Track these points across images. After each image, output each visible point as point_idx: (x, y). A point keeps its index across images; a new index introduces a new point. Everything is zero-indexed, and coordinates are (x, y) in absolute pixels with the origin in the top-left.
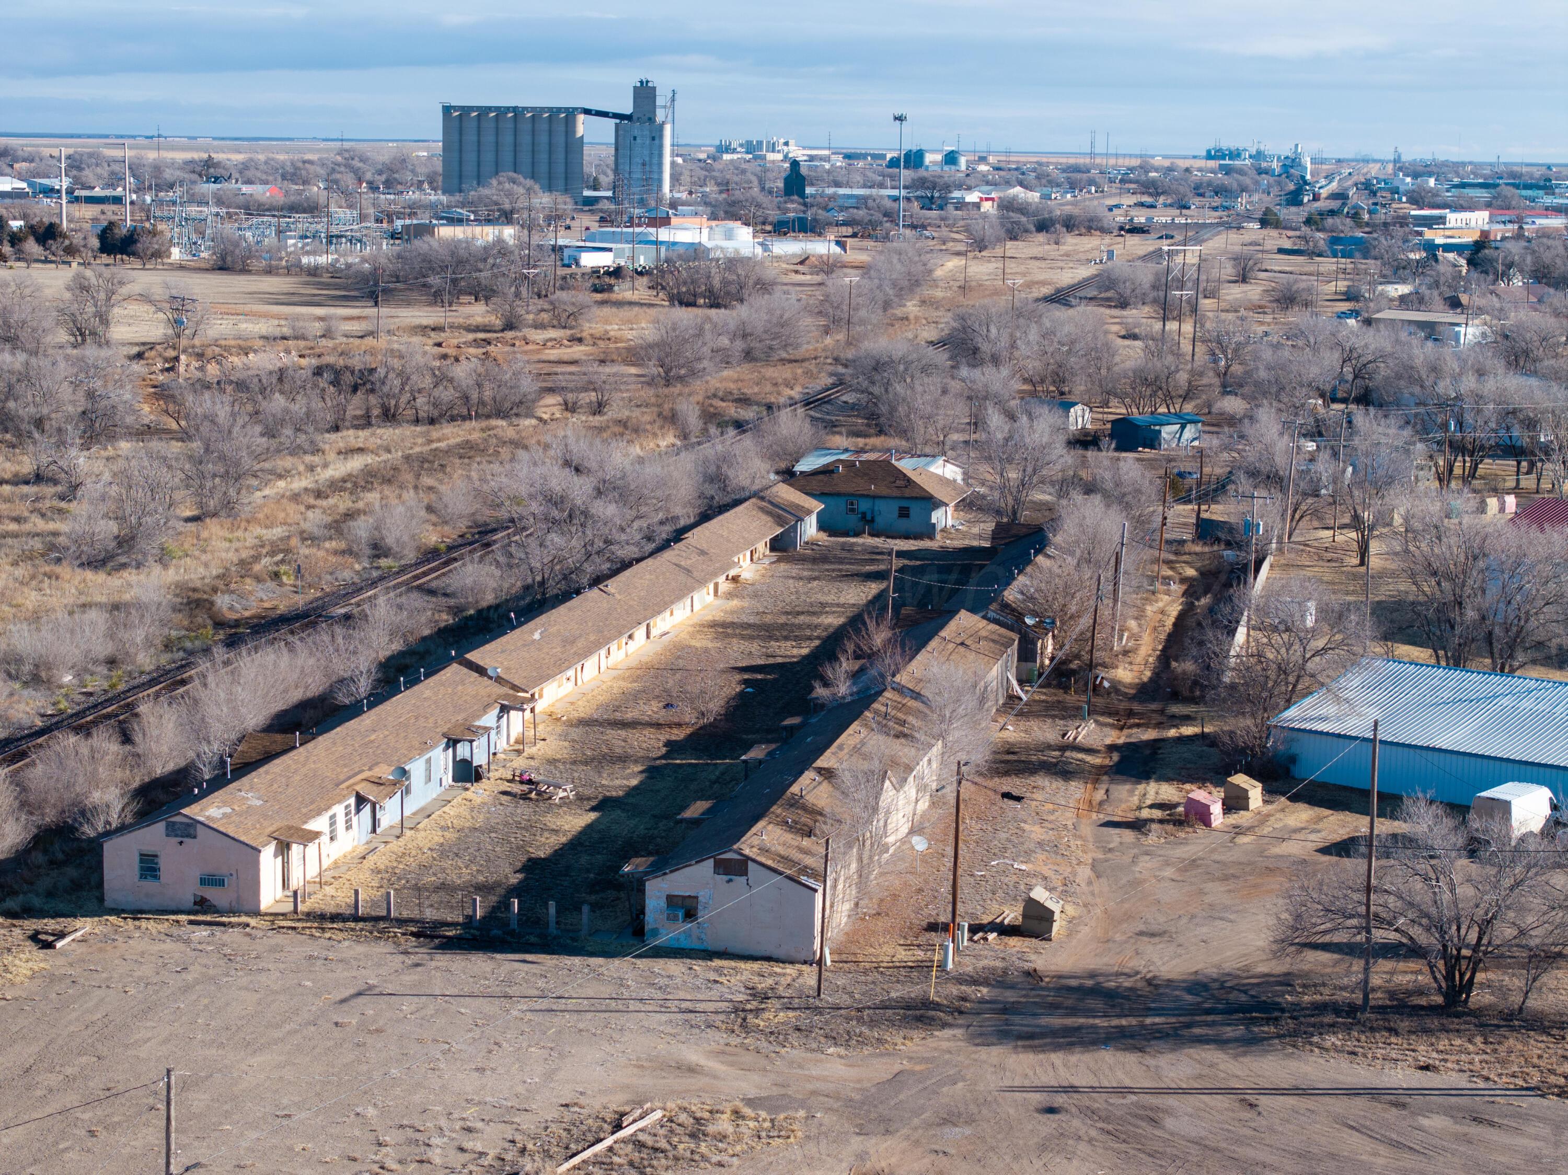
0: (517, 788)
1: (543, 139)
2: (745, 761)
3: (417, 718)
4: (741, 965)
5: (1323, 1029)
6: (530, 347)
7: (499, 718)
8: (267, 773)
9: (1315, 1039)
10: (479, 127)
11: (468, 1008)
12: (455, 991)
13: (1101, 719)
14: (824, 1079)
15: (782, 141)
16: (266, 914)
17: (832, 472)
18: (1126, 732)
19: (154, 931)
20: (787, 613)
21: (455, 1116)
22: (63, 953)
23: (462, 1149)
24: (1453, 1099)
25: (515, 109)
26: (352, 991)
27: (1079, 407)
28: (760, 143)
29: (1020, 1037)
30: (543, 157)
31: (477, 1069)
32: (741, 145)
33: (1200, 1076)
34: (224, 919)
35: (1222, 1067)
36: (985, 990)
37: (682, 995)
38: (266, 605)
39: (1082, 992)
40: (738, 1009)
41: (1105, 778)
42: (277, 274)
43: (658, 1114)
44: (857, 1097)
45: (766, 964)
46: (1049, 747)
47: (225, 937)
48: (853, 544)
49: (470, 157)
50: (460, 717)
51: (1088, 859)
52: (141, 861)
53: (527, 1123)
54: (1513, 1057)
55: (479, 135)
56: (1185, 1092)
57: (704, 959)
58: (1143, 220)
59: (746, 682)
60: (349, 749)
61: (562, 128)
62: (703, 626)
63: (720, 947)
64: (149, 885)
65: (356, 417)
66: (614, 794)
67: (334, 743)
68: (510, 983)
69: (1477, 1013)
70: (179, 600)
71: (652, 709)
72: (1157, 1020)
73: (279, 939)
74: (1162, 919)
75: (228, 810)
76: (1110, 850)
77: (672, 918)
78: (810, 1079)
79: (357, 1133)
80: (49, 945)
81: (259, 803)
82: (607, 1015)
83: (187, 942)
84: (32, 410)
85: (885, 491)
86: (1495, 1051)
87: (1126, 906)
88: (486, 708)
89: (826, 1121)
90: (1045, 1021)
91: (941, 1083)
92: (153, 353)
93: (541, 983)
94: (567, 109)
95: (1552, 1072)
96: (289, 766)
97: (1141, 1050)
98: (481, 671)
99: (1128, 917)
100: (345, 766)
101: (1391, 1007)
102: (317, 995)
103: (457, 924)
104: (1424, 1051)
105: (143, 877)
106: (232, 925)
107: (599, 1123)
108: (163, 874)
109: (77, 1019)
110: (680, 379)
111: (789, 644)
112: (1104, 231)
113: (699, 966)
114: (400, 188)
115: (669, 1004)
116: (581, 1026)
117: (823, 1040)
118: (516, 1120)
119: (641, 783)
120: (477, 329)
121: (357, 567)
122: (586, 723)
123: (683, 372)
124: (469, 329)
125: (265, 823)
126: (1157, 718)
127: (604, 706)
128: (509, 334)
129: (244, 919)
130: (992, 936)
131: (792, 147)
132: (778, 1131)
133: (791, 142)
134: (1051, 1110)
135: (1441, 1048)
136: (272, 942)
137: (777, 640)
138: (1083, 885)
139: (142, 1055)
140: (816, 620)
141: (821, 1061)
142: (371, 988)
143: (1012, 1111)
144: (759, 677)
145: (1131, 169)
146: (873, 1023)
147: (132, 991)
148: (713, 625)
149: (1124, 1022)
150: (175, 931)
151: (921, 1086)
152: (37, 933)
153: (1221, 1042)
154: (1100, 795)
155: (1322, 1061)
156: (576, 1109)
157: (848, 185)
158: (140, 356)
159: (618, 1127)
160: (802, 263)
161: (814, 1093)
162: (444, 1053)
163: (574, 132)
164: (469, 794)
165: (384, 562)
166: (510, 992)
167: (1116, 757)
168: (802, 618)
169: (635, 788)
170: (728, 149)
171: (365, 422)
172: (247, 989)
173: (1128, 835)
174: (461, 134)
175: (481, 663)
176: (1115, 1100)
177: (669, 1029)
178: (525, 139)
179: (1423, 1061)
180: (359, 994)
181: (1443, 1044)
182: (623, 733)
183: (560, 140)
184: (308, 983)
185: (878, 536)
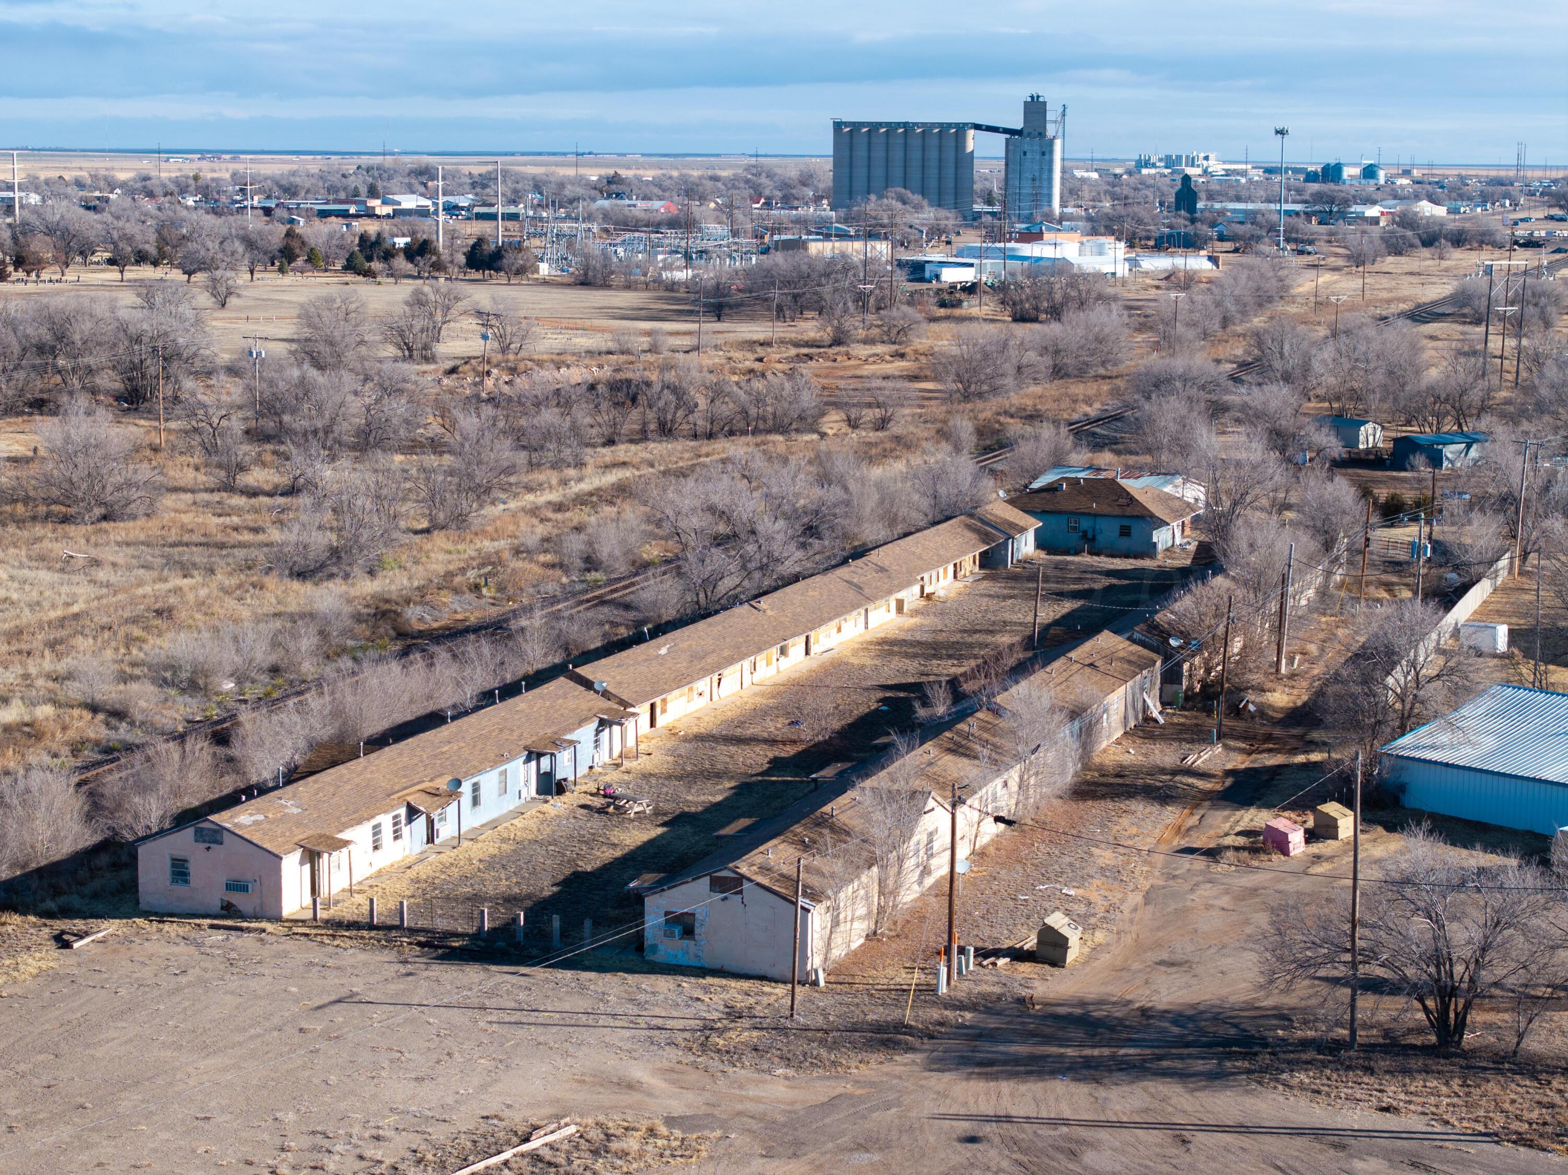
0: (598, 802)
1: (933, 154)
2: (815, 780)
3: (501, 730)
4: (733, 983)
5: (1294, 1065)
6: (852, 362)
7: (598, 732)
8: (315, 782)
9: (1284, 1076)
10: (869, 143)
11: (435, 1019)
12: (434, 1001)
13: (1232, 743)
14: (758, 1100)
15: (1202, 155)
16: (287, 921)
17: (1056, 489)
18: (1254, 756)
19: (173, 935)
20: (965, 631)
21: (372, 1124)
22: (78, 953)
23: (361, 1158)
24: (1399, 1142)
25: (905, 125)
26: (333, 998)
27: (1369, 427)
28: (1179, 158)
29: (980, 1064)
30: (933, 172)
31: (417, 1079)
32: (1160, 160)
33: (1146, 1110)
34: (245, 924)
35: (1174, 1101)
36: (968, 1015)
37: (657, 1011)
38: (459, 617)
39: (1069, 1019)
40: (708, 1027)
41: (1207, 803)
42: (636, 289)
43: (572, 1129)
44: (781, 1119)
45: (757, 983)
46: (1163, 771)
47: (239, 942)
48: (1068, 563)
49: (860, 172)
50: (549, 731)
51: (1146, 885)
52: (173, 866)
53: (439, 1133)
54: (1483, 1102)
55: (869, 151)
56: (1121, 1125)
57: (697, 976)
58: (1543, 234)
59: (884, 701)
60: (416, 760)
61: (951, 143)
62: (871, 643)
63: (716, 965)
64: (181, 889)
65: (632, 432)
66: (693, 809)
67: (401, 754)
68: (490, 994)
69: (1465, 1054)
70: (366, 611)
71: (775, 726)
72: (1131, 1051)
73: (289, 945)
74: (1189, 948)
75: (260, 817)
76: (1175, 877)
77: (669, 935)
78: (742, 1099)
79: (266, 1137)
80: (67, 945)
81: (296, 811)
82: (571, 1029)
83: (198, 945)
84: (305, 423)
85: (1106, 509)
86: (1468, 1094)
87: (1160, 934)
88: (581, 722)
89: (738, 1143)
90: (1015, 1049)
91: (872, 1110)
92: (467, 367)
93: (522, 996)
94: (957, 125)
95: (1518, 1118)
96: (342, 776)
97: (1097, 1081)
98: (588, 684)
99: (1158, 945)
100: (405, 776)
101: (1380, 1045)
102: (297, 1001)
103: (467, 935)
104: (1393, 1092)
105: (174, 881)
106: (249, 930)
107: (511, 1136)
108: (192, 878)
109: (56, 1018)
110: (980, 395)
111: (950, 662)
112: (1498, 245)
113: (688, 984)
114: (796, 203)
115: (640, 1020)
116: (541, 1039)
117: (776, 1060)
118: (429, 1130)
119: (726, 799)
120: (807, 344)
121: (564, 580)
122: (700, 738)
123: (985, 388)
124: (797, 345)
125: (296, 831)
126: (1294, 743)
127: (729, 723)
128: (836, 349)
129: (264, 925)
130: (1002, 962)
131: (1211, 162)
132: (685, 1150)
133: (1212, 156)
134: (972, 1140)
135: (1412, 1089)
136: (281, 947)
137: (941, 658)
138: (1126, 912)
139: (99, 1055)
140: (990, 639)
141: (764, 1082)
142: (353, 995)
143: (932, 1139)
144: (902, 695)
145: (1555, 181)
146: (834, 1046)
147: (123, 992)
148: (883, 642)
149: (1096, 1052)
150: (193, 934)
151: (852, 1110)
152: (63, 932)
153: (1182, 1076)
154: (1194, 820)
155: (1281, 1099)
156: (495, 1121)
157: (1249, 199)
158: (453, 371)
159: (526, 1140)
160: (1167, 278)
161: (740, 1114)
162: (392, 1061)
163: (964, 147)
164: (546, 807)
165: (592, 576)
166: (487, 1003)
167: (1229, 782)
168: (977, 636)
169: (718, 804)
170: (1147, 164)
171: (642, 436)
172: (232, 993)
173: (1200, 863)
174: (851, 150)
175: (590, 677)
176: (1045, 1131)
177: (628, 1045)
178: (916, 155)
179: (1386, 1101)
180: (339, 1001)
181: (1416, 1085)
182: (733, 749)
183: (950, 155)
184: (294, 989)
185: (1098, 554)
